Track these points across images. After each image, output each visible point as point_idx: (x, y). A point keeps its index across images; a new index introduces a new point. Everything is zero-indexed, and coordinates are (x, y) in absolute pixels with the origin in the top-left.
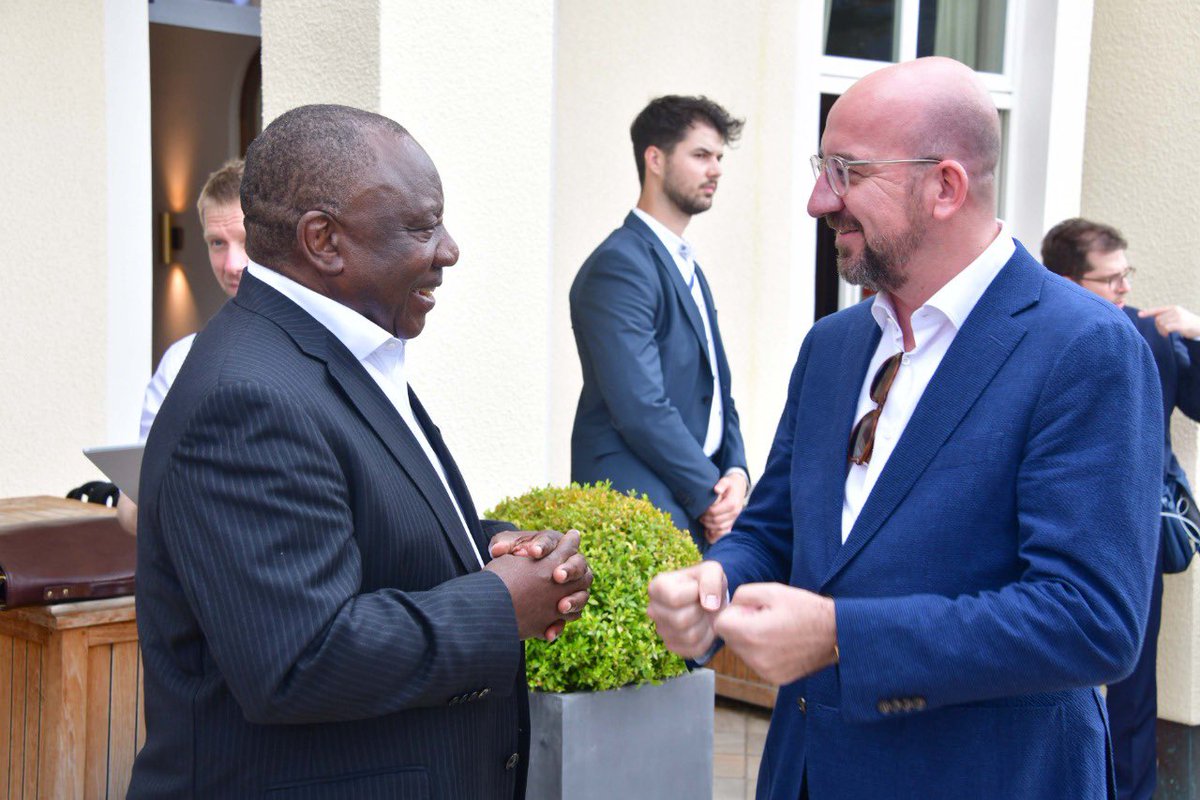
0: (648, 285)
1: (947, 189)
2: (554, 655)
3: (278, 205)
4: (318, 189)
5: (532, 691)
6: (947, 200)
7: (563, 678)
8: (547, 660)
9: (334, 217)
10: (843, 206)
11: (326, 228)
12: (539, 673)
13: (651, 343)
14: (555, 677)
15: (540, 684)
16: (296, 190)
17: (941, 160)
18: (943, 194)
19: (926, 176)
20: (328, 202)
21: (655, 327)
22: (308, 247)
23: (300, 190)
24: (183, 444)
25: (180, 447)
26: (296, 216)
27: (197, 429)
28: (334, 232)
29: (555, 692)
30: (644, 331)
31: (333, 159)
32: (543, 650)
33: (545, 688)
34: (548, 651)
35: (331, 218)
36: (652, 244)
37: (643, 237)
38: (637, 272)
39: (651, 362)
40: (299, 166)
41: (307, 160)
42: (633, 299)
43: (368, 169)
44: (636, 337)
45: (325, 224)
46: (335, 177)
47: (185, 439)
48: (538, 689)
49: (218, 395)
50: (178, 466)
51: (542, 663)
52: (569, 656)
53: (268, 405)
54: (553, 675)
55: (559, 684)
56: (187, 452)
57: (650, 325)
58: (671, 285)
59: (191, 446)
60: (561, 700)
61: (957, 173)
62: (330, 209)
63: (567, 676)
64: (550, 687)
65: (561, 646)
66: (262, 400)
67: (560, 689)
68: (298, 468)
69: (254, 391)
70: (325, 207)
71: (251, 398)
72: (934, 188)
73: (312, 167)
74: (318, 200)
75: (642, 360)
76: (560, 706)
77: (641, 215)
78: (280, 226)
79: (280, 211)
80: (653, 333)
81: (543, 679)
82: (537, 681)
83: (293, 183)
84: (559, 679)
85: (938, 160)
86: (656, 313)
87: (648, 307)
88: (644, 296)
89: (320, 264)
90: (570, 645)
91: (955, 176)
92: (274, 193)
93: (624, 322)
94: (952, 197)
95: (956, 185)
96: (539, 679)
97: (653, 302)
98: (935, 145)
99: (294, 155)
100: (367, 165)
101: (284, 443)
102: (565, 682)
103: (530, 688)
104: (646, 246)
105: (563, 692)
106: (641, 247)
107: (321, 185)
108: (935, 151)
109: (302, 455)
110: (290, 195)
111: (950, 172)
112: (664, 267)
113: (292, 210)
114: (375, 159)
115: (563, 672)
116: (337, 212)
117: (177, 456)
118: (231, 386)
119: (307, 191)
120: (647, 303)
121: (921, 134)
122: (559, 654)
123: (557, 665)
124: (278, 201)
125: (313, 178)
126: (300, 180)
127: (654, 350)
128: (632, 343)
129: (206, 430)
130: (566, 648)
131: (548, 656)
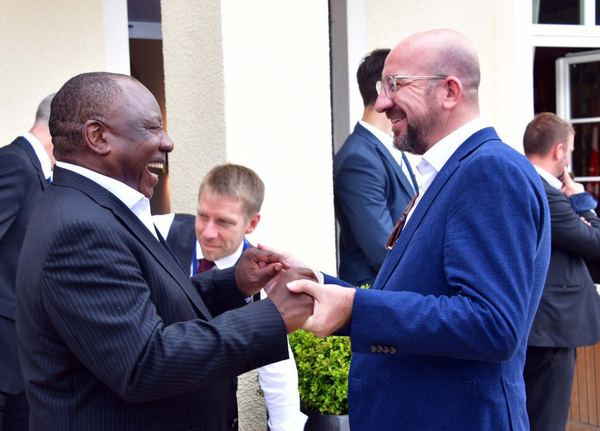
0: (378, 173)
1: (451, 93)
2: (333, 392)
3: (70, 122)
4: (92, 109)
5: (322, 414)
6: (451, 99)
7: (340, 406)
8: (329, 395)
9: (102, 123)
10: (395, 104)
11: (98, 130)
12: (324, 404)
13: (385, 209)
14: (335, 406)
15: (326, 409)
16: (80, 111)
17: (447, 77)
18: (449, 96)
19: (438, 86)
20: (99, 115)
21: (385, 197)
22: (89, 141)
23: (82, 111)
24: (48, 261)
25: (47, 264)
26: (81, 126)
27: (55, 251)
28: (103, 131)
29: (335, 414)
30: (380, 203)
31: (98, 92)
32: (326, 389)
33: (329, 412)
34: (329, 390)
35: (101, 123)
36: (377, 145)
37: (370, 141)
38: (371, 166)
39: (386, 222)
40: (80, 98)
41: (85, 94)
42: (369, 183)
43: (118, 96)
44: (376, 207)
45: (98, 128)
46: (100, 101)
47: (49, 258)
48: (326, 412)
49: (64, 230)
50: (48, 274)
51: (326, 397)
52: (341, 392)
53: (93, 231)
54: (334, 404)
55: (338, 409)
56: (52, 265)
57: (382, 197)
58: (391, 169)
59: (53, 261)
60: (339, 419)
61: (456, 83)
62: (100, 118)
63: (343, 405)
64: (332, 411)
65: (337, 387)
66: (89, 228)
67: (338, 413)
68: (116, 262)
69: (84, 224)
70: (97, 118)
71: (83, 228)
72: (444, 92)
73: (88, 98)
74: (93, 115)
75: (382, 222)
76: (339, 423)
77: (364, 124)
78: (73, 133)
79: (72, 126)
80: (385, 203)
81: (328, 407)
82: (324, 408)
83: (78, 109)
84: (337, 406)
85: (444, 77)
86: (385, 189)
87: (381, 187)
88: (377, 181)
89: (97, 150)
90: (342, 385)
91: (455, 86)
92: (68, 116)
93: (367, 199)
94: (454, 98)
95: (456, 90)
96: (325, 407)
97: (383, 183)
98: (443, 69)
99: (77, 94)
100: (118, 94)
101: (105, 250)
102: (342, 408)
103: (320, 412)
104: (373, 147)
105: (340, 414)
106: (370, 148)
107: (93, 106)
108: (443, 72)
109: (117, 255)
110: (77, 115)
111: (453, 83)
112: (386, 159)
113: (79, 124)
114: (121, 91)
115: (339, 402)
116: (104, 120)
117: (47, 269)
118: (70, 224)
119: (85, 111)
120: (378, 184)
121: (435, 63)
122: (335, 391)
123: (336, 398)
124: (71, 121)
125: (89, 104)
126: (82, 106)
127: (388, 213)
128: (374, 212)
129: (60, 251)
130: (339, 387)
131: (329, 392)
